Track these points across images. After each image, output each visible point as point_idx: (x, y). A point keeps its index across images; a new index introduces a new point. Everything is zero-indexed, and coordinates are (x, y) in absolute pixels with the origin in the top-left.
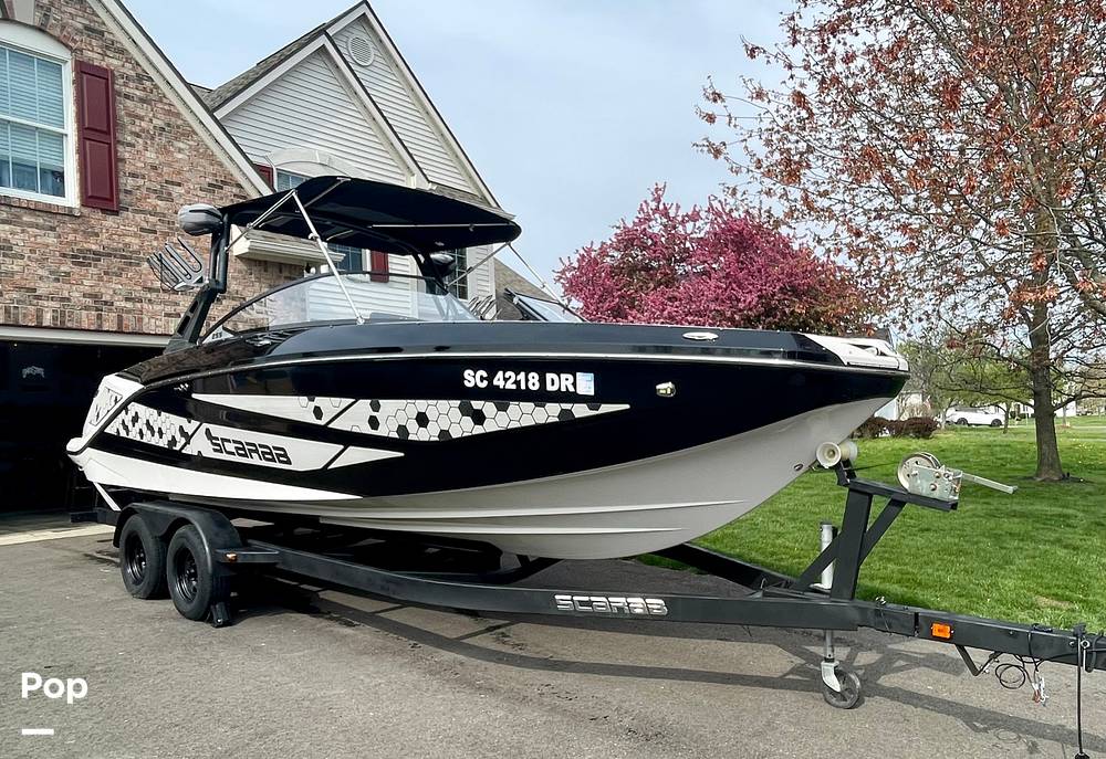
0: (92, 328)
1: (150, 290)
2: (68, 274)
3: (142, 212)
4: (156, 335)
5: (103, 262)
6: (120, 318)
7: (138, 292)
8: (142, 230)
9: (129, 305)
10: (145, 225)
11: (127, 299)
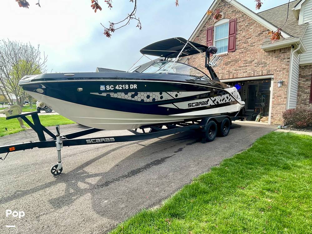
0: (228, 78)
1: (240, 67)
2: (224, 68)
3: (240, 49)
4: (241, 77)
5: (231, 63)
6: (233, 75)
7: (238, 68)
8: (240, 53)
9: (235, 72)
10: (241, 52)
11: (235, 70)
